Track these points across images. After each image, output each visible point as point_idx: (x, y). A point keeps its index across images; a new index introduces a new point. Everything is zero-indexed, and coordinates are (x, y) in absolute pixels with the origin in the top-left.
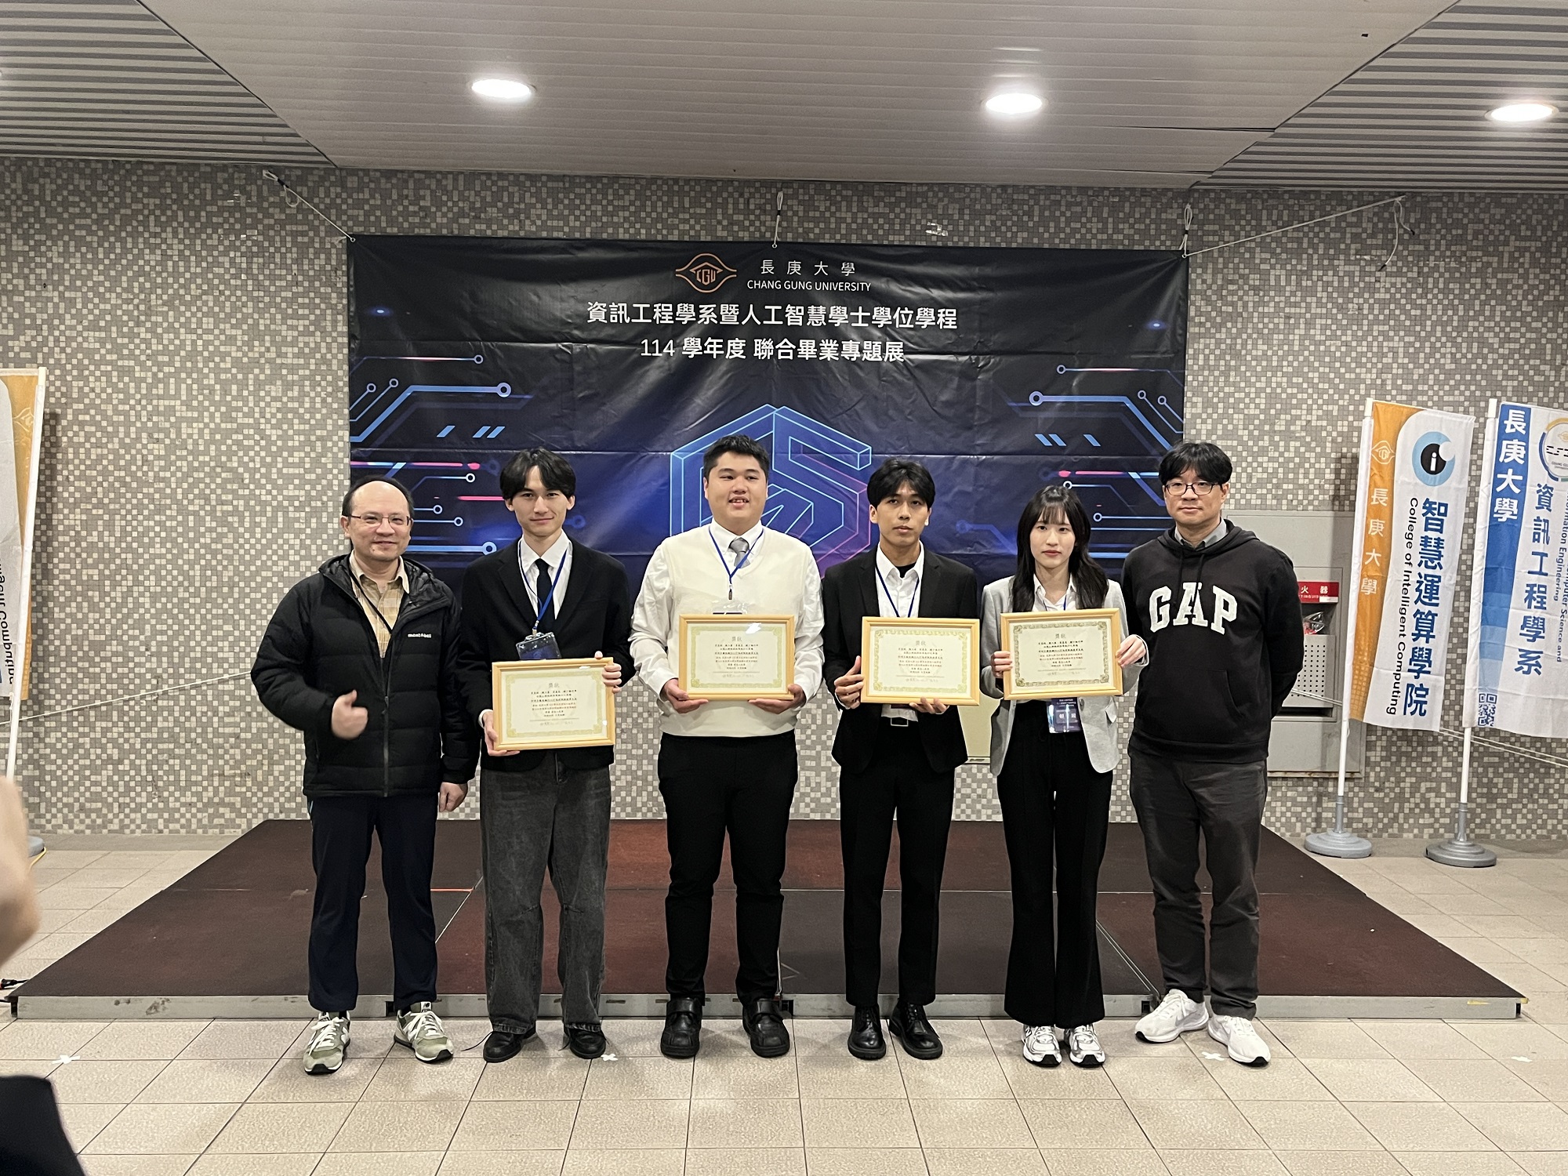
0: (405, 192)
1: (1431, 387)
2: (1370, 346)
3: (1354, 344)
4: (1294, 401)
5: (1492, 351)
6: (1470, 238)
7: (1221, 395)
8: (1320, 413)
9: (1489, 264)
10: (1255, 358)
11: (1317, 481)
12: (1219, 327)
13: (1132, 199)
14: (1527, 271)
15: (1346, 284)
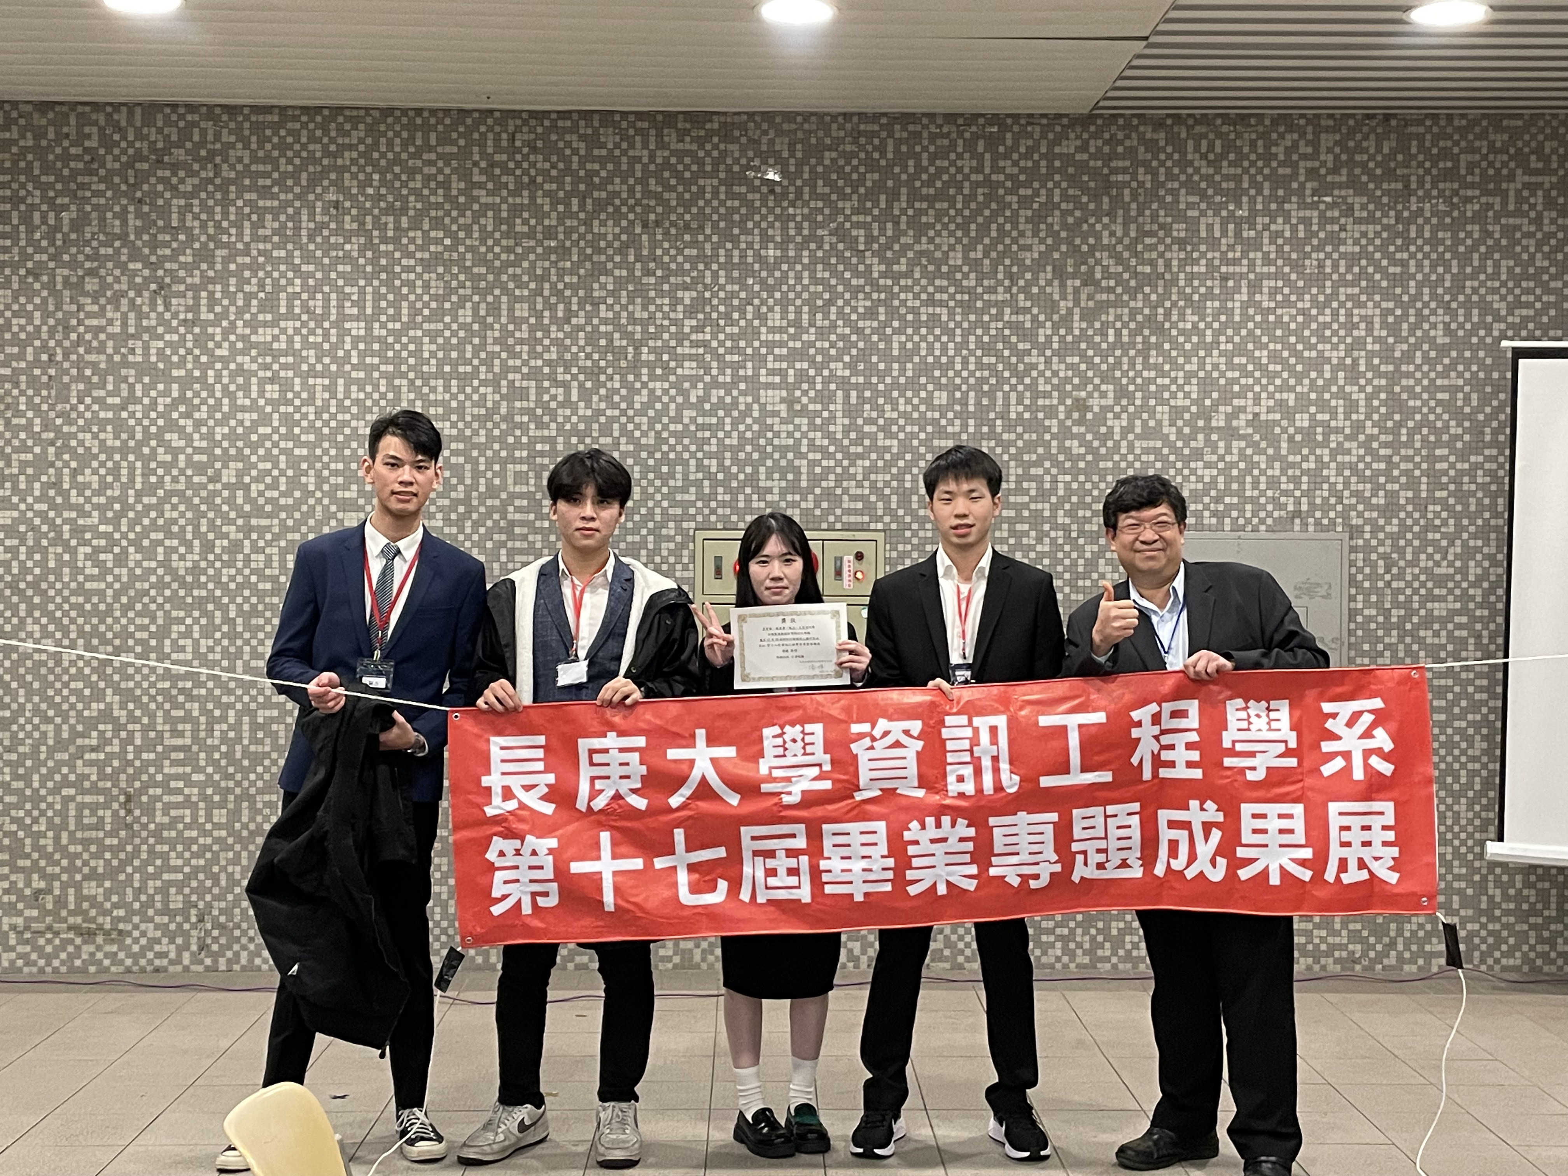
0: (65, 130)
1: (1418, 368)
2: (1335, 314)
3: (1314, 312)
4: (1236, 388)
5: (1498, 319)
6: (1463, 172)
7: (1139, 381)
8: (1271, 403)
9: (1490, 206)
10: (1182, 332)
11: (1270, 493)
12: (1133, 293)
13: (1016, 129)
14: (1540, 216)
15: (1301, 235)
